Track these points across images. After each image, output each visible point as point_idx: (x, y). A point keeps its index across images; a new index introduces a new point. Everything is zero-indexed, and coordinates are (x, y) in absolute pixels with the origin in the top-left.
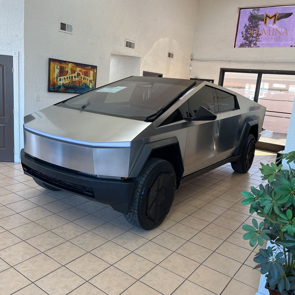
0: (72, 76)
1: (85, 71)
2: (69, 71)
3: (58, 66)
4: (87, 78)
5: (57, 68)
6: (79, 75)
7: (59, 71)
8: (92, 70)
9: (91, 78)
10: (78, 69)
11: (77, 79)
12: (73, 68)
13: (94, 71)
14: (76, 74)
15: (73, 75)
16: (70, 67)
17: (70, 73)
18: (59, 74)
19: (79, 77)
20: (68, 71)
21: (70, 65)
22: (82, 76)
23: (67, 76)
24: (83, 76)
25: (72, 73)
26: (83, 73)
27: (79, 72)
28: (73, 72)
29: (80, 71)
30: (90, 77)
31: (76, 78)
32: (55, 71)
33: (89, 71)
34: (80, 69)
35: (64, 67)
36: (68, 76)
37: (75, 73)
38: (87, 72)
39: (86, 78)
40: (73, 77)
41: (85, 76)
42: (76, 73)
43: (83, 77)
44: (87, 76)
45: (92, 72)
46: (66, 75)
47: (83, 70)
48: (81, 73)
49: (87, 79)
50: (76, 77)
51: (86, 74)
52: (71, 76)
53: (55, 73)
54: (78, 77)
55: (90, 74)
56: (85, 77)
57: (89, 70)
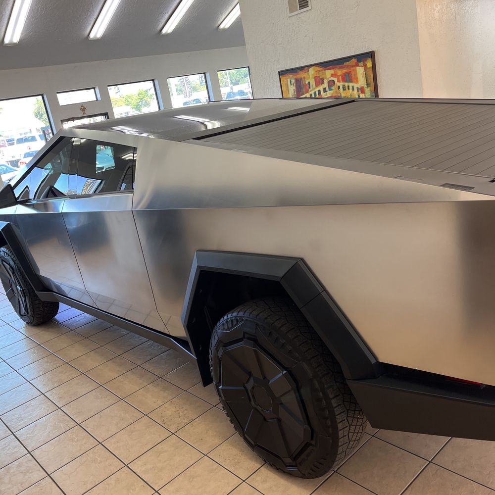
0: (319, 91)
1: (344, 71)
2: (313, 83)
3: (292, 80)
4: (351, 85)
5: (291, 84)
6: (331, 84)
7: (294, 88)
8: (361, 64)
9: (362, 82)
10: (328, 73)
11: (329, 93)
12: (318, 75)
13: (365, 66)
14: (326, 85)
15: (321, 88)
16: (313, 75)
17: (314, 86)
18: (297, 93)
19: (333, 88)
20: (309, 83)
21: (312, 71)
22: (339, 84)
23: (310, 93)
24: (341, 84)
25: (317, 85)
26: (340, 77)
27: (332, 78)
28: (319, 81)
29: (332, 75)
30: (357, 82)
31: (326, 92)
32: (288, 91)
33: (354, 68)
34: (332, 71)
35: (301, 78)
36: (312, 93)
37: (323, 83)
38: (349, 74)
39: (348, 86)
40: (322, 92)
41: (346, 81)
42: (326, 82)
43: (341, 87)
44: (351, 81)
45: (360, 70)
46: (307, 92)
47: (340, 72)
48: (336, 80)
49: (351, 88)
50: (327, 89)
51: (348, 77)
52: (316, 90)
53: (289, 93)
54: (330, 90)
55: (356, 74)
56: (346, 84)
57: (353, 66)
